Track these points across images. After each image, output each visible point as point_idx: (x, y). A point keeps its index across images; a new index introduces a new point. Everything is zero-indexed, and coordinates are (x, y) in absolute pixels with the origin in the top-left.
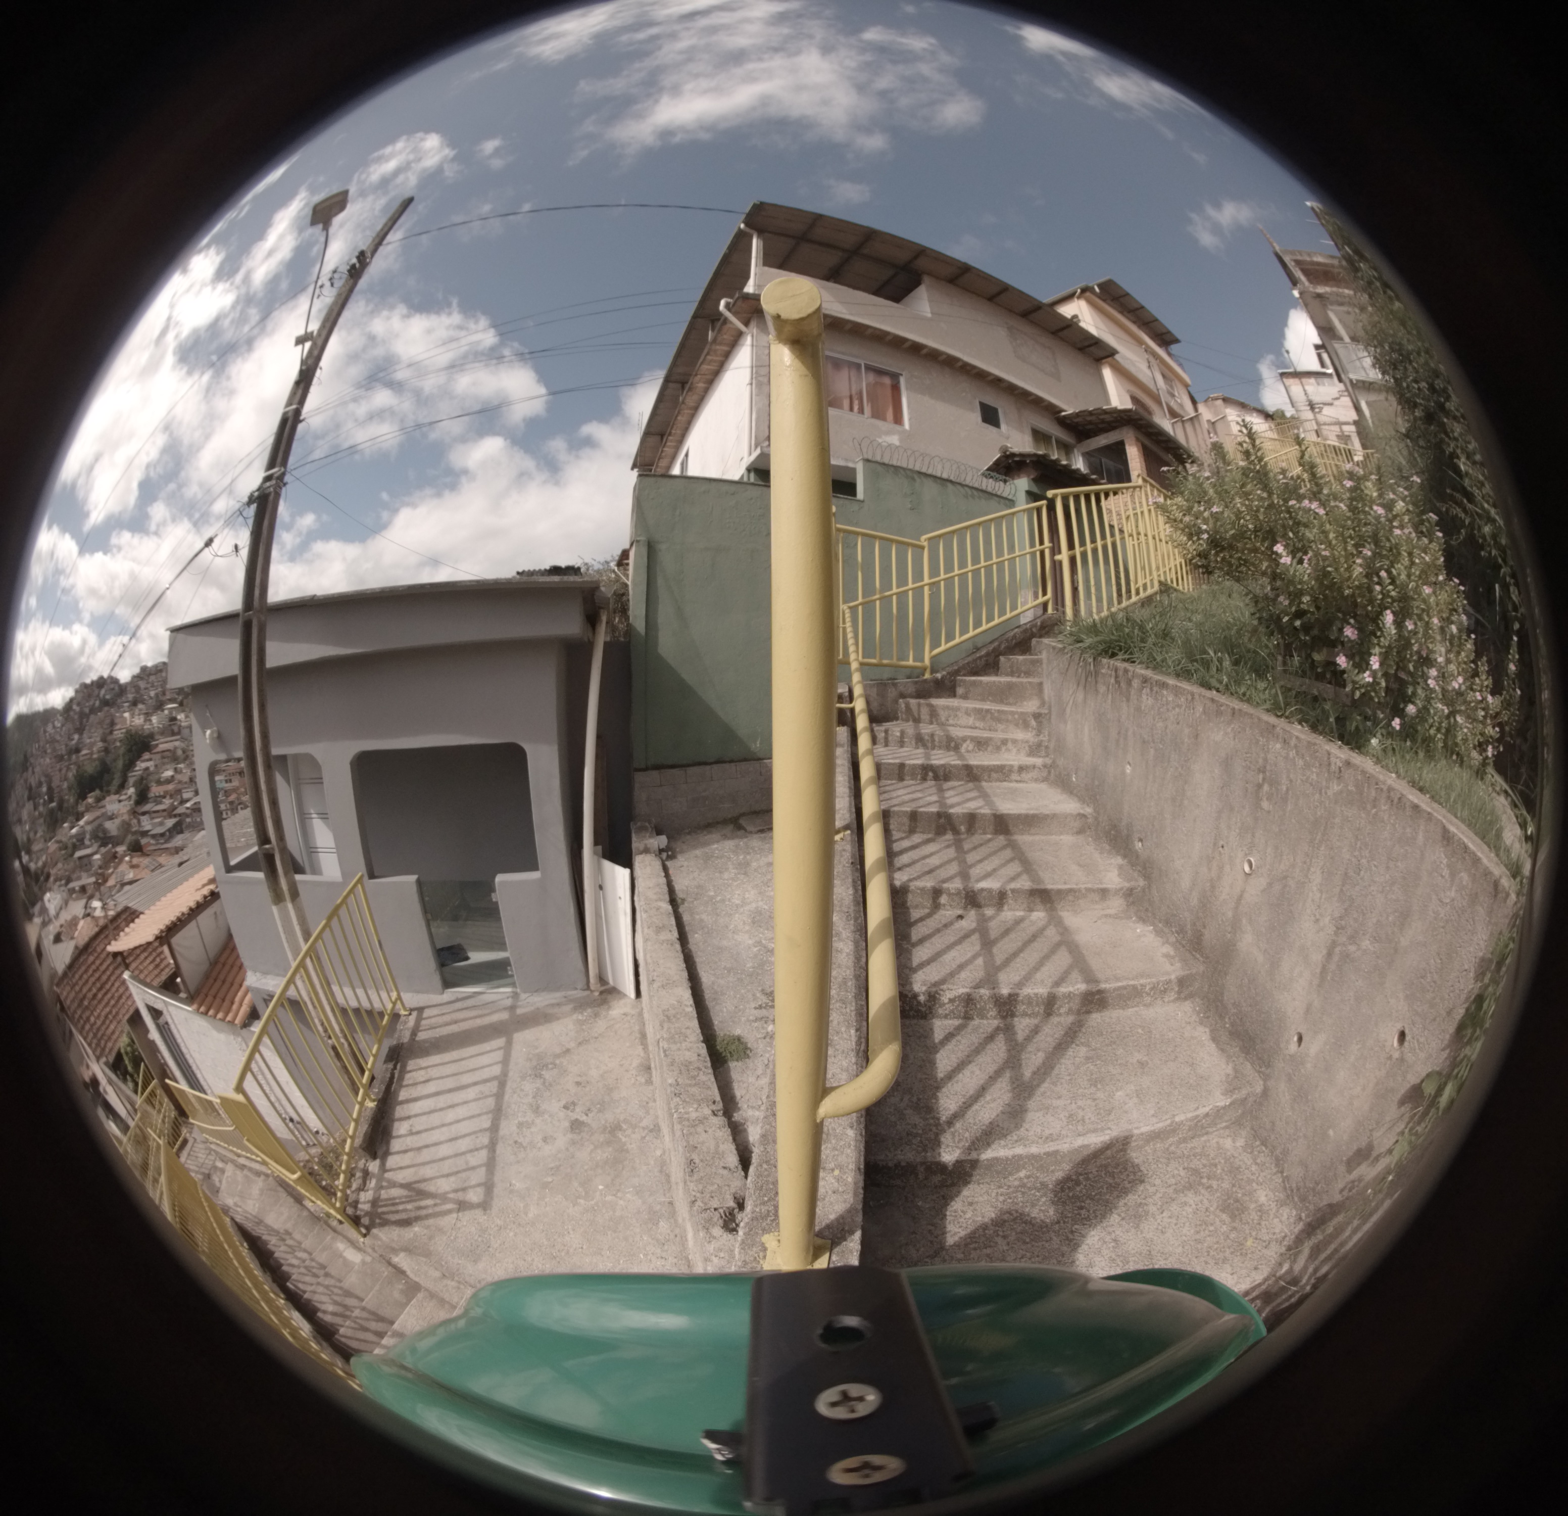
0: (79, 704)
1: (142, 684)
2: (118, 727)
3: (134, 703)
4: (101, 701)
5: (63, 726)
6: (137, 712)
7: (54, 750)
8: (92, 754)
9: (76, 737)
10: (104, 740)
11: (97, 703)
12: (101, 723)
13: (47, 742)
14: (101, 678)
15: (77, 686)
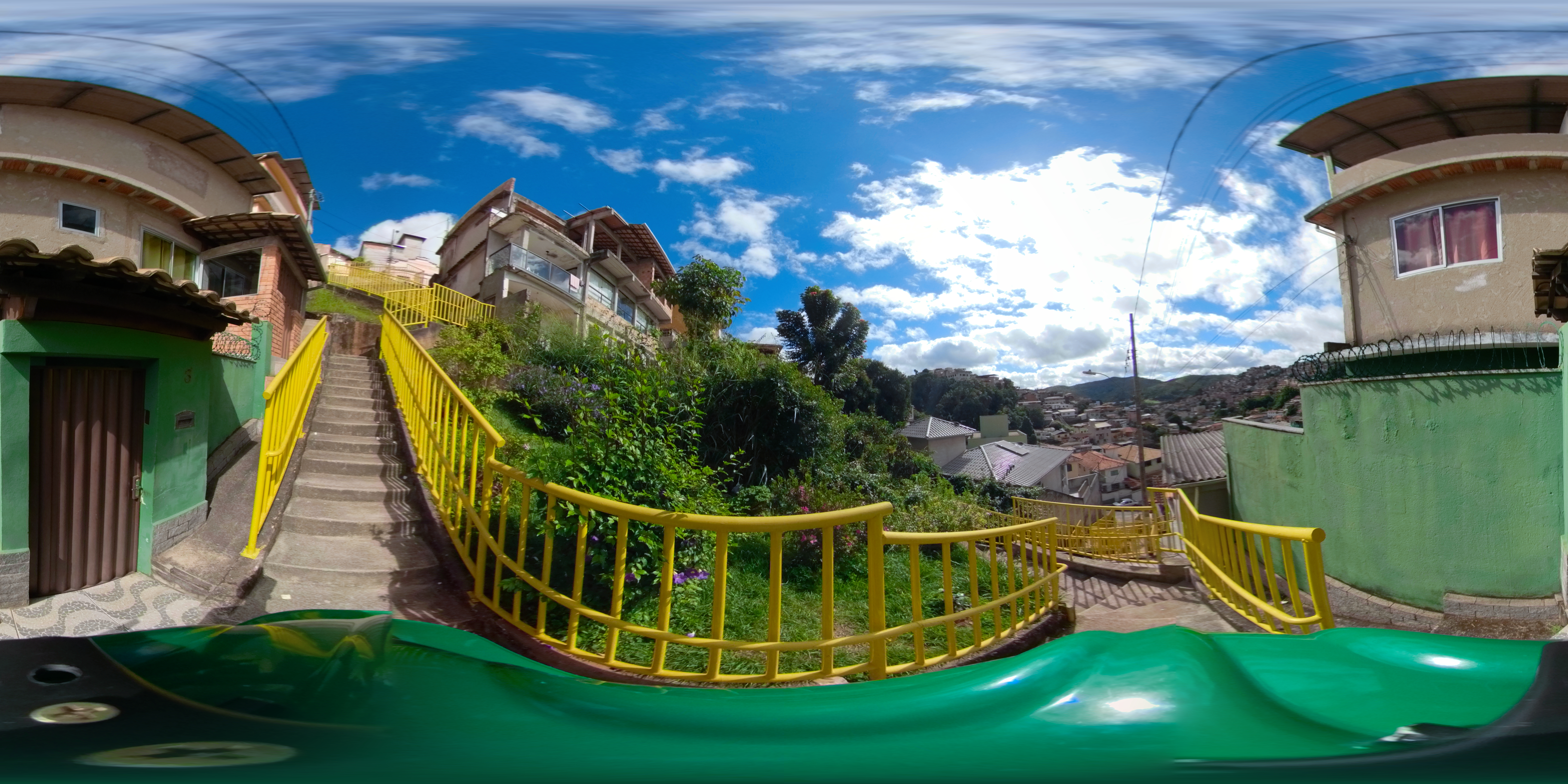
0: (1250, 375)
4: (1267, 373)
5: (1237, 382)
7: (1231, 389)
9: (1249, 386)
11: (1265, 375)
13: (1224, 386)
14: (1268, 366)
15: (1249, 368)
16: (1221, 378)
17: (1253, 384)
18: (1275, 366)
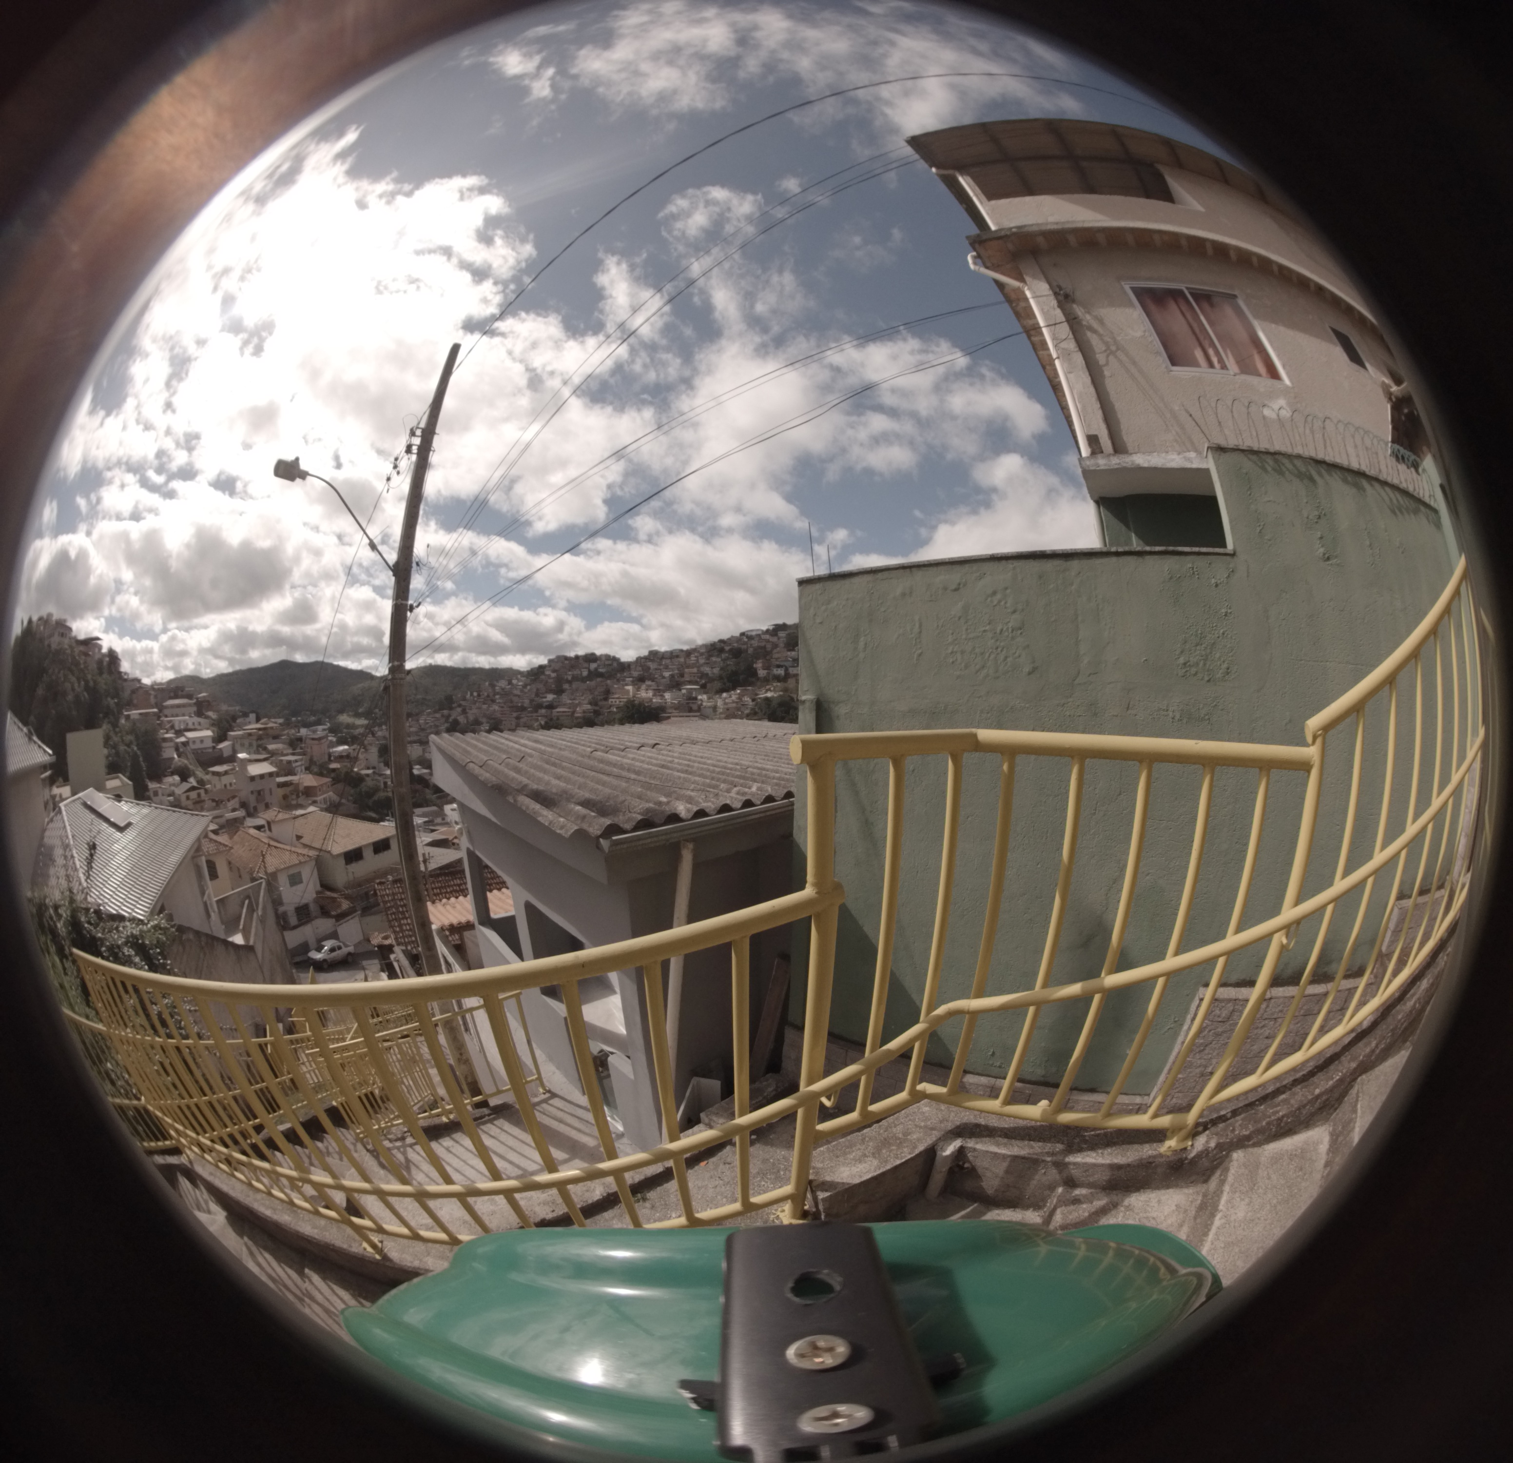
0: (554, 671)
1: (652, 666)
2: (617, 696)
3: (641, 679)
4: (589, 670)
5: (525, 686)
6: (644, 687)
7: (512, 702)
8: (573, 712)
9: (550, 697)
10: (594, 703)
11: (585, 673)
12: (590, 690)
13: (498, 693)
14: (593, 654)
15: (552, 657)
16: (495, 674)
17: (559, 692)
18: (608, 657)
